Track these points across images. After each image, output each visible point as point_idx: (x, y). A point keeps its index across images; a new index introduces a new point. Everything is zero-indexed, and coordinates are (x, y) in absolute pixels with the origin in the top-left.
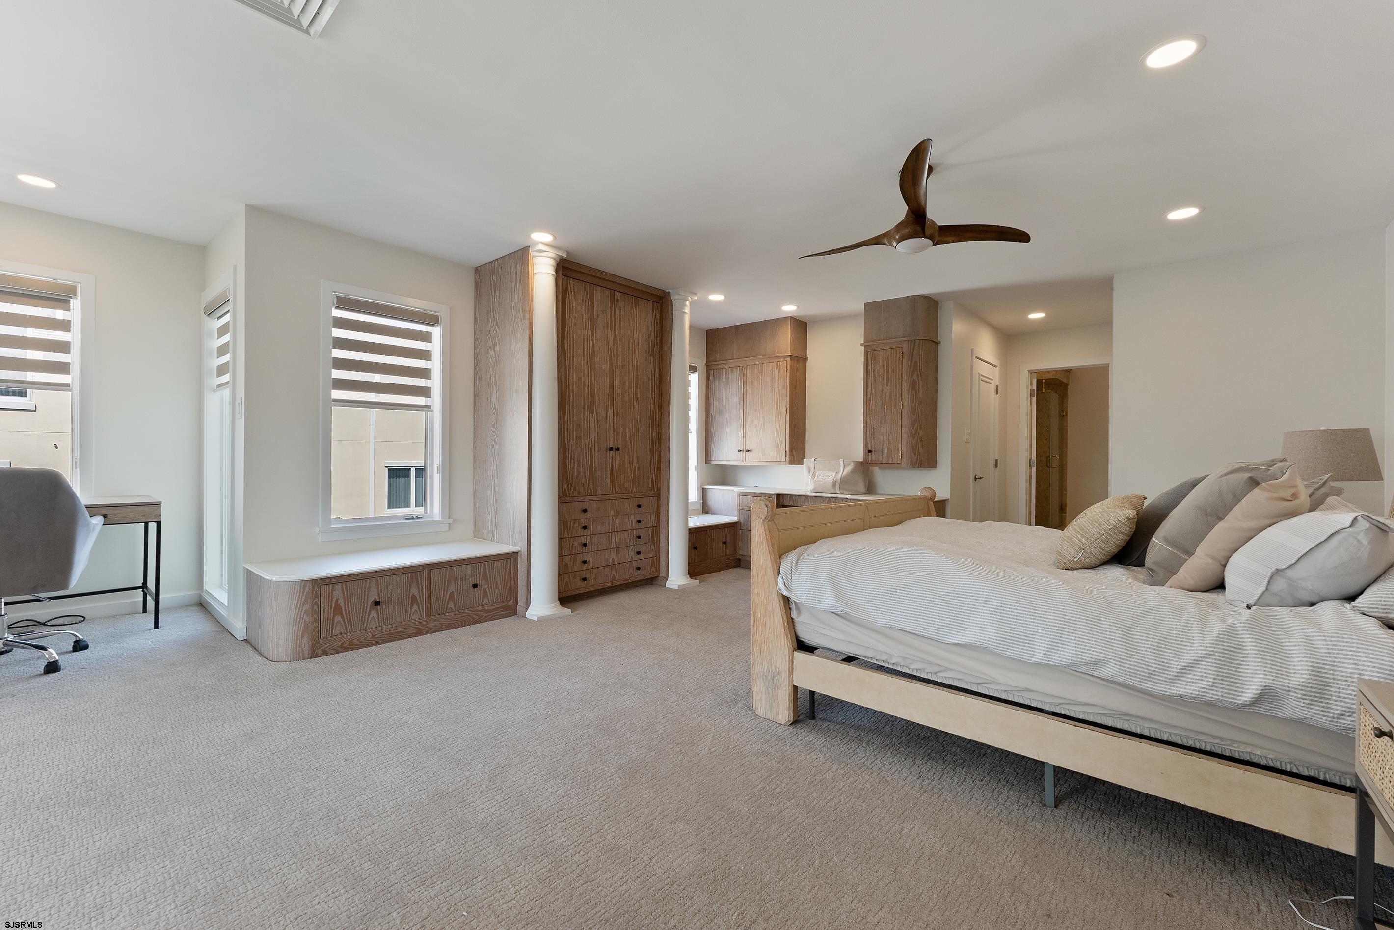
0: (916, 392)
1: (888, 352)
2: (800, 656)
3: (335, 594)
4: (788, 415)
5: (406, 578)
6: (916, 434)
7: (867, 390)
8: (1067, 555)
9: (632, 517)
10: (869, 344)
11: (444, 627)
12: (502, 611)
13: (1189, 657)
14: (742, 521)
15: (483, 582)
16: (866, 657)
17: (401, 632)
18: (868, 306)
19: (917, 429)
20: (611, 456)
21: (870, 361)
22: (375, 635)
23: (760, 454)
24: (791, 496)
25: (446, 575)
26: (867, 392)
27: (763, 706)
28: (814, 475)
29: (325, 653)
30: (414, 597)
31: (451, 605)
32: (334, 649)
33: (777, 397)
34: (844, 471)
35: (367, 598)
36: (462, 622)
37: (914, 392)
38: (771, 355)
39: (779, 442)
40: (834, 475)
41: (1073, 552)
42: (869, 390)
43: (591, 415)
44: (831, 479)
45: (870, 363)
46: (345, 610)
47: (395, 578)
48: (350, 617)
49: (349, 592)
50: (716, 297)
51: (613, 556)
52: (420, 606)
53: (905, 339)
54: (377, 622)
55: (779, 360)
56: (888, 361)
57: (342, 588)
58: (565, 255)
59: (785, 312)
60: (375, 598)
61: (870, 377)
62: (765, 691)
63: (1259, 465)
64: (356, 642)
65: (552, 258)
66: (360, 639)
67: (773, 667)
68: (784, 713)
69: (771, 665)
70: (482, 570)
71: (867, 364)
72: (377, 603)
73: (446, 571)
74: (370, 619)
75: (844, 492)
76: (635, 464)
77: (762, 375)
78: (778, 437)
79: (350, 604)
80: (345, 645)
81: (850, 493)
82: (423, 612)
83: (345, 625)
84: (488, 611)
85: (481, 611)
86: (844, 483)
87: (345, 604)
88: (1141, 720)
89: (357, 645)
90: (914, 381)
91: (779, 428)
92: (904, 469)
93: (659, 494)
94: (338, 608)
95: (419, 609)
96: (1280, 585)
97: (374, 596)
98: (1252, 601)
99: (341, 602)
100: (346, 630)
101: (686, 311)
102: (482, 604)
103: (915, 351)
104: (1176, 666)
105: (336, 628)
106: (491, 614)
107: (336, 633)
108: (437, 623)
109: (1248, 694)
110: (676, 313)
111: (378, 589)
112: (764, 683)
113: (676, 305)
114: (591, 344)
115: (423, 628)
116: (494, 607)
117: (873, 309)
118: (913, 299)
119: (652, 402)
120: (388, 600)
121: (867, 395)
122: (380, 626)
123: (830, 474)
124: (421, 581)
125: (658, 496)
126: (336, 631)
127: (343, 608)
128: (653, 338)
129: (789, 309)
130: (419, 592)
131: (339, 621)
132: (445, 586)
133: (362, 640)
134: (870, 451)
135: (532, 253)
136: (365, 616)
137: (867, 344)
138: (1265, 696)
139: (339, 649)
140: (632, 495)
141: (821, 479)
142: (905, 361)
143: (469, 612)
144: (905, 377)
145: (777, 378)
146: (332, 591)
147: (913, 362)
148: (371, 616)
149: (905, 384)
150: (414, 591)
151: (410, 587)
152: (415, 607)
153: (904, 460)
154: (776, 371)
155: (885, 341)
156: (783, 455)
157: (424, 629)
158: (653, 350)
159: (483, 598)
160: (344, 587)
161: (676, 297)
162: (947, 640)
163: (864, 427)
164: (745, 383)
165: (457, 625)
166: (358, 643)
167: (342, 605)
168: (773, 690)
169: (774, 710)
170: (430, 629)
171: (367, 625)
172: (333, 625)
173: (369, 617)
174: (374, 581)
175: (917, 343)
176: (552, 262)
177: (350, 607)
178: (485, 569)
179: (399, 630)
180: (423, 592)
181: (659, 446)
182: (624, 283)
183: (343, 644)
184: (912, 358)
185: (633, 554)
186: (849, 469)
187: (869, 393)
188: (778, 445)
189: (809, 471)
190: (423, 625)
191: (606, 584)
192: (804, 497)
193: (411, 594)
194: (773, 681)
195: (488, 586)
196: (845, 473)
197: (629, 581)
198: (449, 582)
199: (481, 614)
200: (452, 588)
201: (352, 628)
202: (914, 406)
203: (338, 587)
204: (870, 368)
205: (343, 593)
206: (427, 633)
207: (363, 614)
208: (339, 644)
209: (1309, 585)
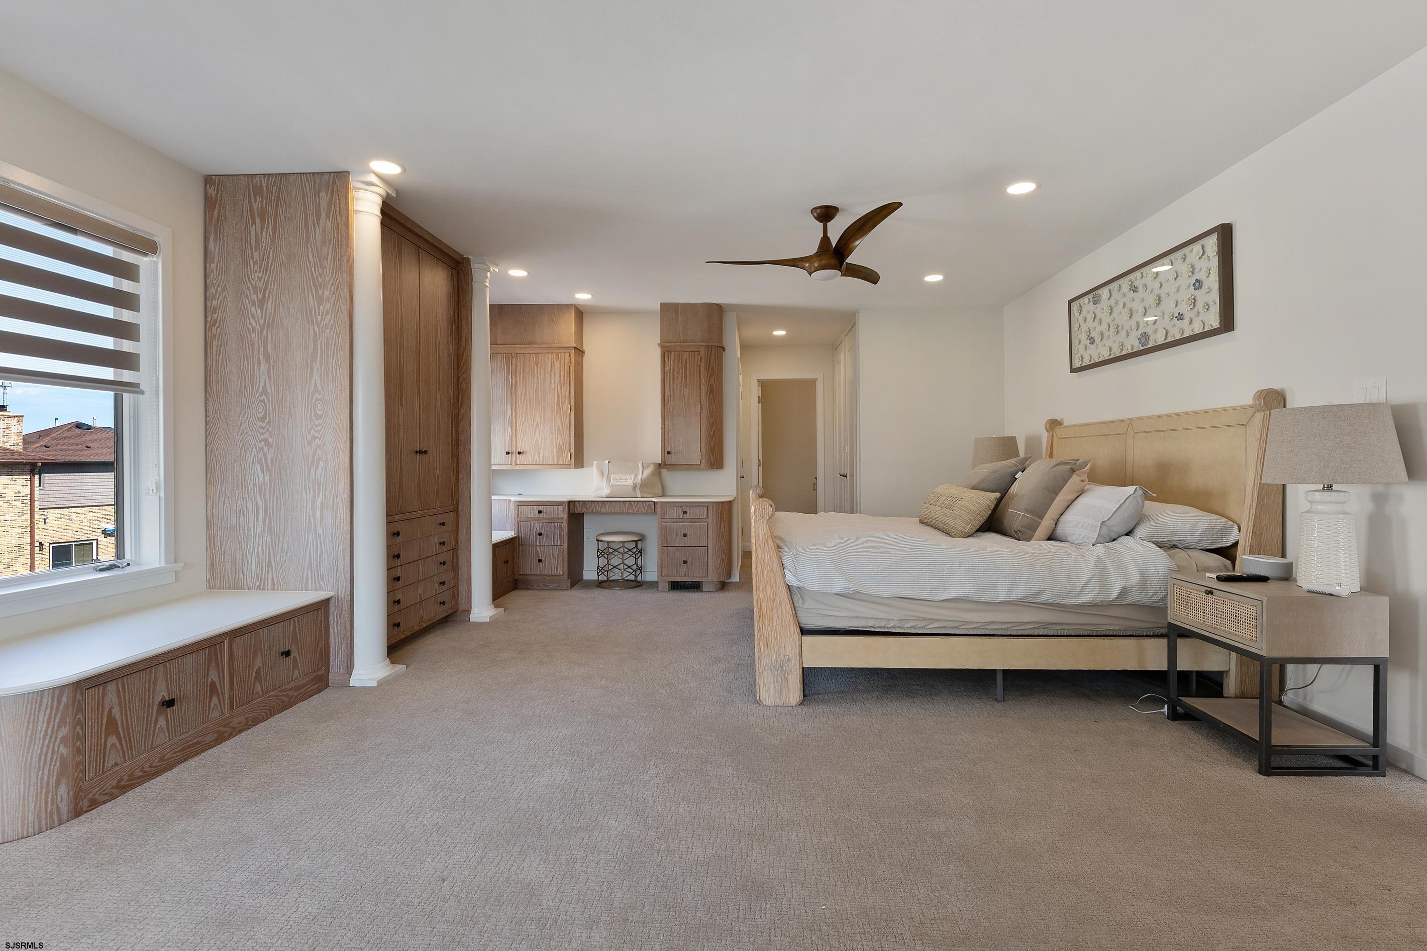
0: (713, 396)
1: (686, 355)
2: (807, 639)
3: (107, 700)
4: (573, 413)
5: (202, 656)
6: (714, 436)
7: (664, 390)
8: (961, 529)
9: (436, 540)
10: (665, 344)
11: (250, 723)
12: (313, 685)
13: (1084, 579)
14: (522, 535)
15: (293, 647)
16: (864, 627)
17: (198, 743)
18: (667, 308)
19: (714, 431)
20: (418, 461)
21: (667, 362)
22: (165, 756)
23: (537, 457)
24: (584, 502)
25: (251, 644)
26: (664, 393)
27: (772, 695)
28: (609, 479)
29: (94, 804)
30: (213, 684)
31: (258, 688)
32: (107, 794)
33: (558, 393)
34: (642, 475)
35: (153, 697)
36: (270, 710)
37: (711, 396)
38: (550, 344)
39: (561, 443)
40: (633, 478)
41: (964, 525)
42: (667, 391)
43: (400, 407)
44: (630, 482)
45: (667, 364)
46: (123, 724)
47: (189, 659)
48: (129, 734)
49: (127, 694)
50: (518, 273)
51: (420, 591)
52: (221, 697)
53: (703, 344)
54: (167, 734)
55: (561, 351)
56: (686, 363)
57: (118, 688)
58: (394, 195)
59: (579, 300)
60: (163, 696)
61: (668, 379)
62: (774, 680)
63: (1070, 460)
64: (138, 773)
65: (380, 195)
66: (143, 768)
67: (782, 656)
68: (794, 694)
69: (780, 654)
70: (292, 628)
71: (664, 365)
72: (170, 703)
73: (251, 638)
74: (157, 731)
75: (645, 495)
76: (438, 471)
77: (537, 366)
78: (560, 438)
79: (128, 712)
80: (122, 783)
81: (652, 496)
82: (225, 707)
83: (123, 749)
84: (298, 688)
85: (290, 690)
86: (644, 486)
87: (121, 714)
88: (1055, 626)
89: (140, 777)
90: (712, 384)
91: (561, 428)
92: (703, 470)
93: (457, 508)
94: (111, 721)
95: (219, 702)
96: (1105, 530)
97: (162, 693)
98: (1093, 542)
99: (116, 712)
100: (124, 757)
101: (487, 284)
102: (292, 679)
103: (712, 357)
104: (1079, 585)
105: (109, 757)
106: (302, 690)
107: (110, 765)
108: (242, 718)
109: (1114, 594)
110: (475, 286)
111: (167, 681)
112: (773, 673)
113: (476, 275)
114: (400, 314)
115: (226, 729)
116: (305, 681)
117: (670, 311)
118: (710, 306)
119: (452, 392)
120: (180, 696)
121: (664, 395)
122: (170, 740)
123: (628, 477)
124: (221, 659)
125: (456, 510)
126: (109, 764)
127: (119, 722)
128: (452, 313)
129: (583, 297)
130: (219, 675)
131: (114, 745)
132: (250, 660)
133: (147, 769)
134: (669, 453)
135: (353, 182)
136: (150, 727)
137: (663, 344)
138: (1124, 592)
139: (113, 791)
140: (435, 510)
141: (619, 483)
142: (703, 365)
143: (278, 694)
144: (703, 381)
145: (557, 371)
146: (103, 697)
147: (711, 367)
148: (158, 726)
149: (703, 388)
150: (213, 675)
151: (208, 670)
152: (215, 700)
153: (703, 461)
154: (557, 364)
155: (683, 344)
156: (567, 458)
157: (226, 732)
158: (452, 327)
159: (293, 670)
160: (120, 686)
161: (476, 266)
162: (937, 599)
163: (662, 428)
164: (514, 374)
165: (264, 714)
166: (141, 774)
167: (118, 717)
168: (783, 677)
169: (784, 694)
170: (234, 729)
171: (152, 741)
172: (104, 754)
173: (155, 728)
174: (161, 668)
175: (714, 349)
176: (379, 201)
177: (129, 718)
178: (295, 627)
179: (195, 741)
180: (223, 674)
181: (457, 448)
182: (430, 239)
183: (119, 781)
184: (709, 364)
185: (437, 586)
186: (648, 471)
187: (666, 395)
188: (560, 447)
189: (602, 474)
190: (225, 726)
191: (414, 628)
192: (600, 503)
193: (210, 680)
194: (783, 669)
195: (298, 652)
196: (645, 475)
197: (434, 621)
198: (255, 653)
199: (290, 693)
200: (258, 663)
201: (132, 752)
202: (711, 409)
203: (111, 687)
204: (667, 369)
205: (119, 697)
206: (231, 735)
207: (147, 725)
208: (114, 783)
209: (1116, 529)
